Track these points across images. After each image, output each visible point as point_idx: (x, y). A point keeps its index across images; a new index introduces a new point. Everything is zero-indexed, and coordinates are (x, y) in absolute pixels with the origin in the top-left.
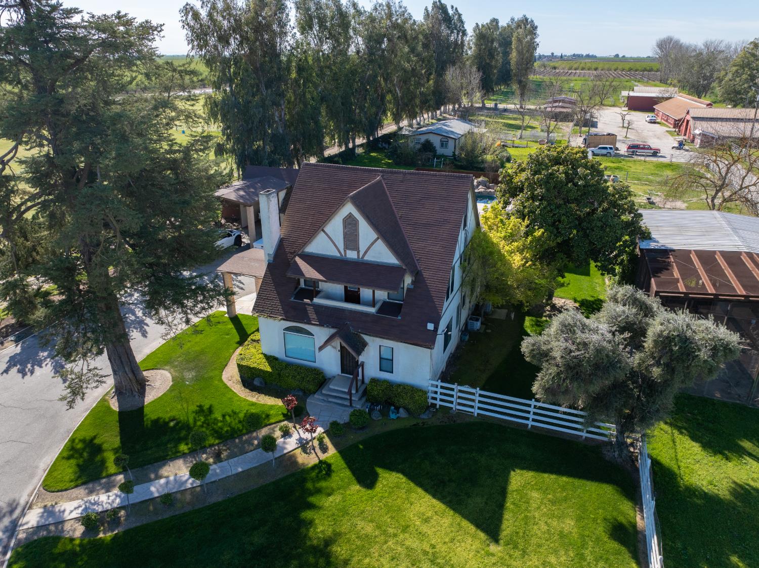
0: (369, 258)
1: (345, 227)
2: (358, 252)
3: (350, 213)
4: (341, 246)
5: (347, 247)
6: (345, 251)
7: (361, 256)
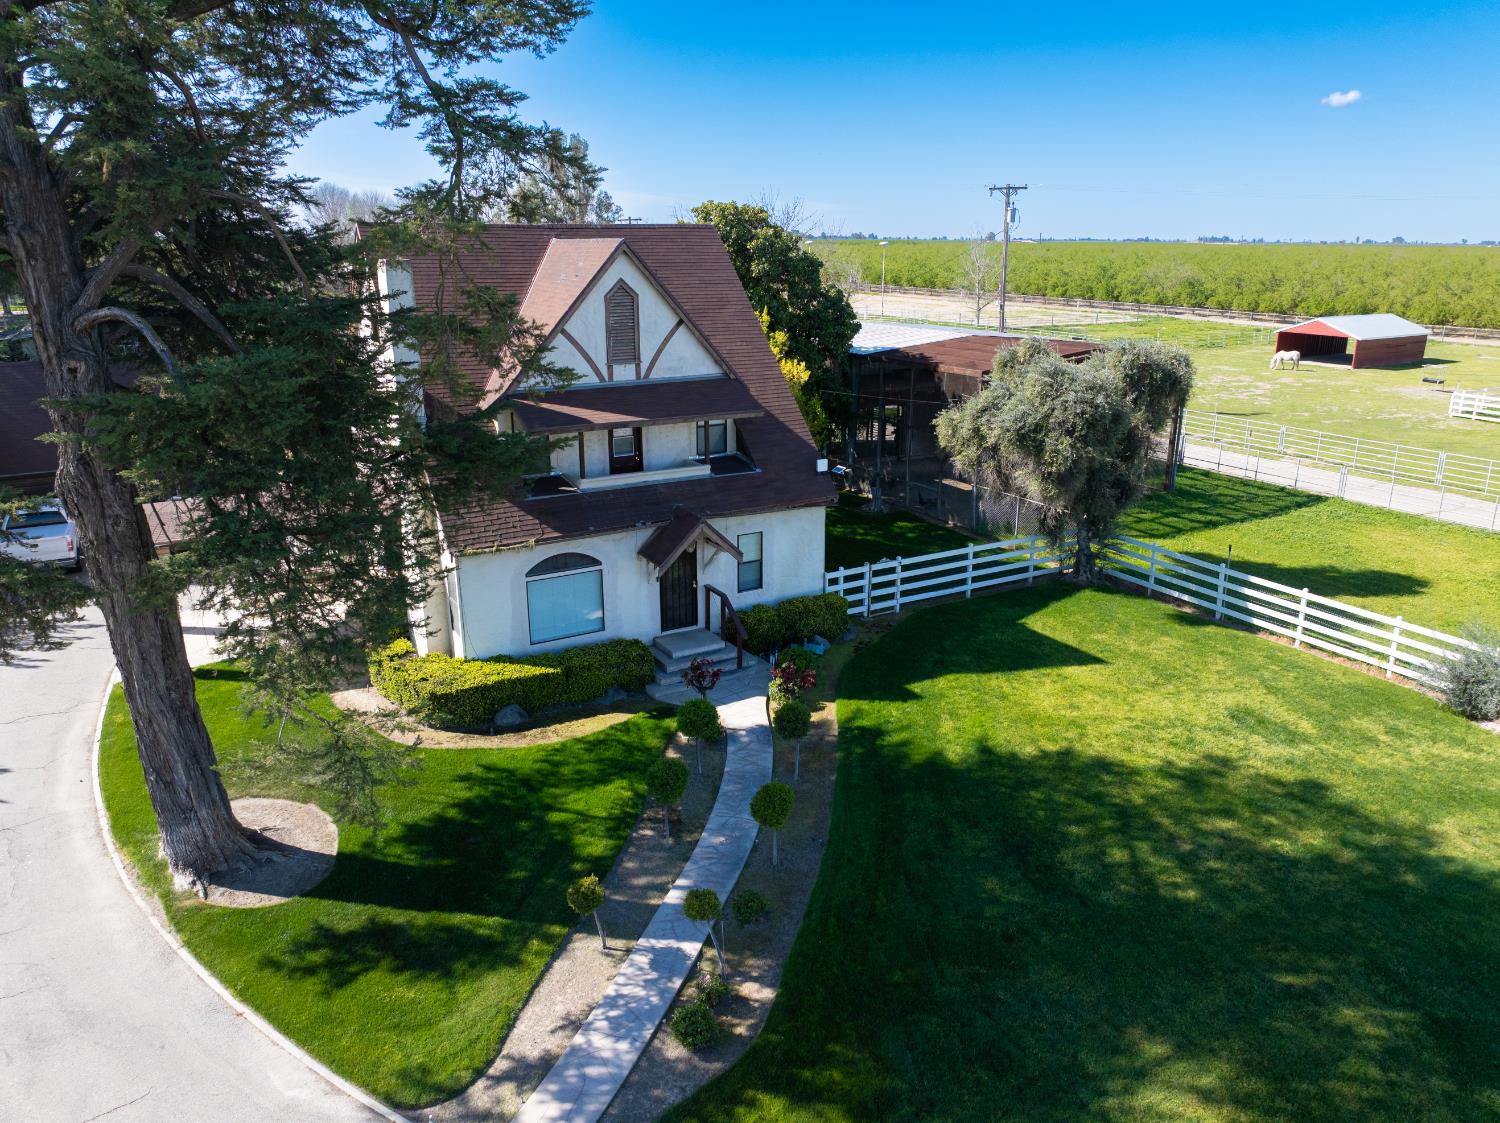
0: (660, 374)
1: (608, 313)
2: (638, 366)
3: (621, 279)
4: (602, 363)
5: (613, 359)
6: (610, 368)
7: (643, 373)
